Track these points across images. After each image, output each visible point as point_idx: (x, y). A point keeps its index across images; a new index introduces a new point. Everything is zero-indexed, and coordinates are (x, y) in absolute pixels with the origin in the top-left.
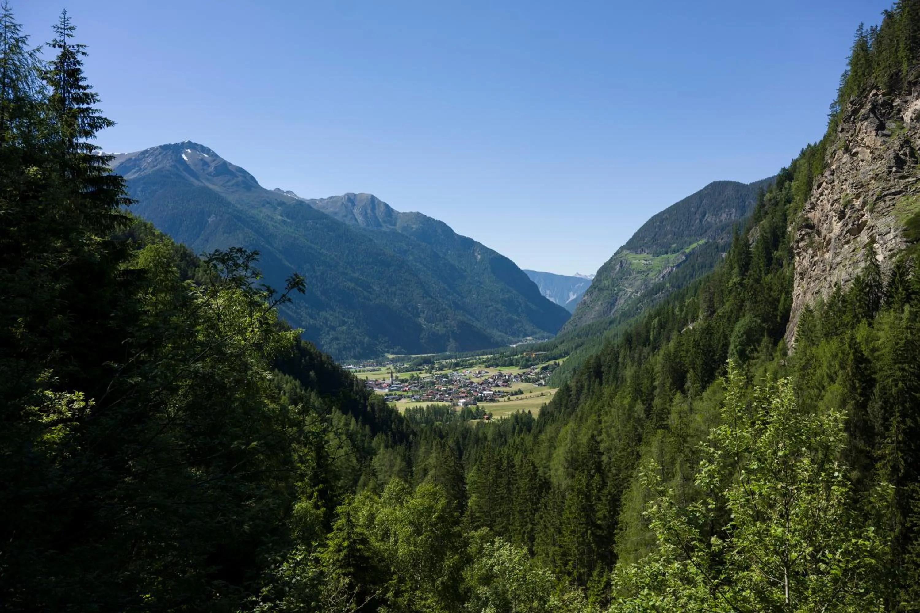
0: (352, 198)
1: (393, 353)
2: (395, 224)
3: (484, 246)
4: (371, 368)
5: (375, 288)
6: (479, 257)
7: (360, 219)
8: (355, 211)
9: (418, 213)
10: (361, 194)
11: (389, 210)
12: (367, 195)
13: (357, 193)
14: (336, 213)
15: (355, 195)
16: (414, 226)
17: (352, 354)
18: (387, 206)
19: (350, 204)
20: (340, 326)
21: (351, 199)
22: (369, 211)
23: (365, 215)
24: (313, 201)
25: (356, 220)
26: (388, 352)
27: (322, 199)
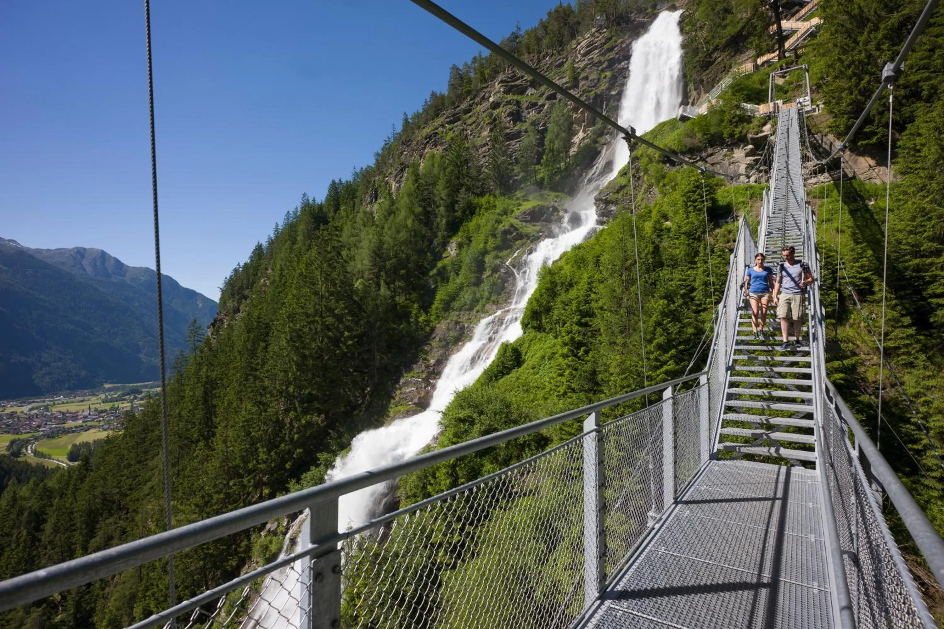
0: (82, 251)
1: (110, 383)
2: (124, 276)
3: (205, 297)
4: (82, 398)
5: (96, 329)
6: (201, 305)
7: (89, 269)
8: (84, 262)
9: (147, 268)
10: (92, 249)
11: (119, 264)
12: (97, 250)
13: (87, 247)
14: (63, 263)
15: (85, 249)
16: (143, 278)
17: (66, 386)
18: (117, 261)
19: (79, 256)
20: (55, 362)
21: (80, 253)
22: (98, 263)
23: (95, 267)
24: (39, 251)
25: (84, 270)
26: (106, 382)
27: (48, 250)
